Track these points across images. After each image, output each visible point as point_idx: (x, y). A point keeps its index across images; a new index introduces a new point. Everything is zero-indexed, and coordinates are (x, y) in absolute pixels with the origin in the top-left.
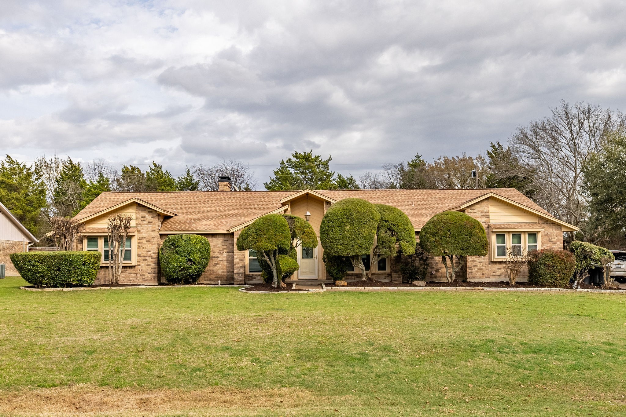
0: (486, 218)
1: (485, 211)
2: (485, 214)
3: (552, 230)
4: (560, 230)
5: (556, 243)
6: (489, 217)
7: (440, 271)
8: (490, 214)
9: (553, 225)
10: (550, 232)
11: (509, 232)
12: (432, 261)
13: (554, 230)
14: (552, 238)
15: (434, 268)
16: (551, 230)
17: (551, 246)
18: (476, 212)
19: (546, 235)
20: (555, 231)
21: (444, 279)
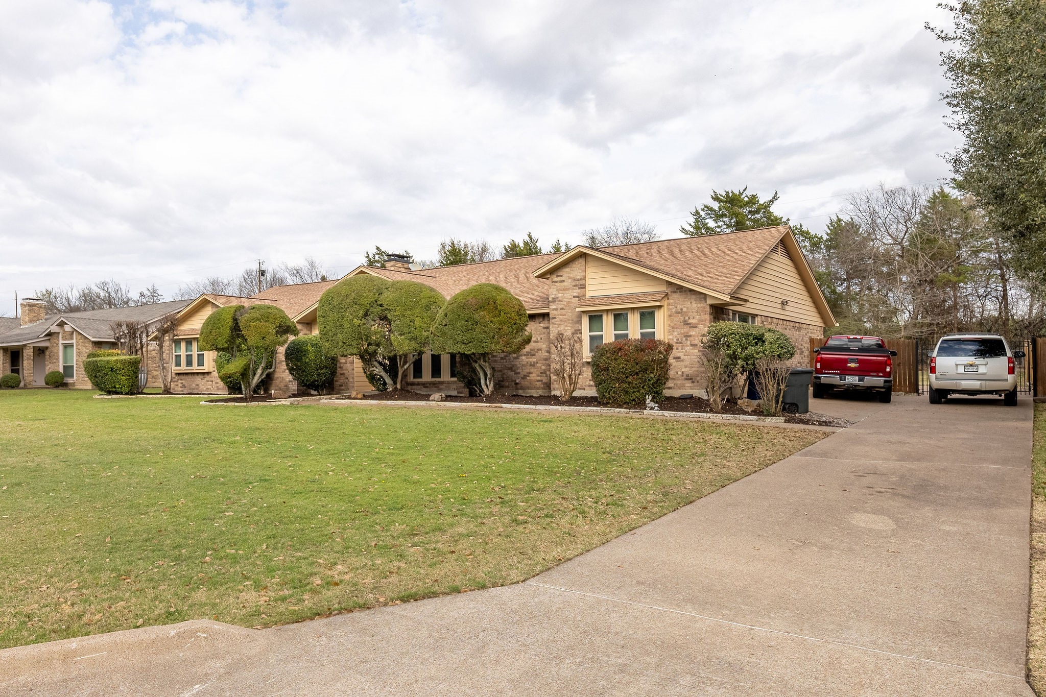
0: (579, 288)
1: (578, 277)
2: (577, 283)
3: (689, 302)
4: (704, 302)
5: (696, 327)
6: (585, 288)
7: (528, 378)
8: (588, 282)
9: (691, 294)
10: (687, 306)
11: (607, 311)
12: (517, 363)
13: (694, 302)
14: (689, 318)
15: (519, 373)
16: (688, 304)
17: (687, 333)
18: (563, 281)
19: (679, 313)
20: (694, 305)
21: (533, 391)
